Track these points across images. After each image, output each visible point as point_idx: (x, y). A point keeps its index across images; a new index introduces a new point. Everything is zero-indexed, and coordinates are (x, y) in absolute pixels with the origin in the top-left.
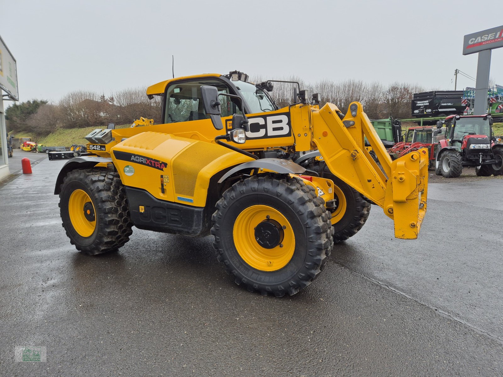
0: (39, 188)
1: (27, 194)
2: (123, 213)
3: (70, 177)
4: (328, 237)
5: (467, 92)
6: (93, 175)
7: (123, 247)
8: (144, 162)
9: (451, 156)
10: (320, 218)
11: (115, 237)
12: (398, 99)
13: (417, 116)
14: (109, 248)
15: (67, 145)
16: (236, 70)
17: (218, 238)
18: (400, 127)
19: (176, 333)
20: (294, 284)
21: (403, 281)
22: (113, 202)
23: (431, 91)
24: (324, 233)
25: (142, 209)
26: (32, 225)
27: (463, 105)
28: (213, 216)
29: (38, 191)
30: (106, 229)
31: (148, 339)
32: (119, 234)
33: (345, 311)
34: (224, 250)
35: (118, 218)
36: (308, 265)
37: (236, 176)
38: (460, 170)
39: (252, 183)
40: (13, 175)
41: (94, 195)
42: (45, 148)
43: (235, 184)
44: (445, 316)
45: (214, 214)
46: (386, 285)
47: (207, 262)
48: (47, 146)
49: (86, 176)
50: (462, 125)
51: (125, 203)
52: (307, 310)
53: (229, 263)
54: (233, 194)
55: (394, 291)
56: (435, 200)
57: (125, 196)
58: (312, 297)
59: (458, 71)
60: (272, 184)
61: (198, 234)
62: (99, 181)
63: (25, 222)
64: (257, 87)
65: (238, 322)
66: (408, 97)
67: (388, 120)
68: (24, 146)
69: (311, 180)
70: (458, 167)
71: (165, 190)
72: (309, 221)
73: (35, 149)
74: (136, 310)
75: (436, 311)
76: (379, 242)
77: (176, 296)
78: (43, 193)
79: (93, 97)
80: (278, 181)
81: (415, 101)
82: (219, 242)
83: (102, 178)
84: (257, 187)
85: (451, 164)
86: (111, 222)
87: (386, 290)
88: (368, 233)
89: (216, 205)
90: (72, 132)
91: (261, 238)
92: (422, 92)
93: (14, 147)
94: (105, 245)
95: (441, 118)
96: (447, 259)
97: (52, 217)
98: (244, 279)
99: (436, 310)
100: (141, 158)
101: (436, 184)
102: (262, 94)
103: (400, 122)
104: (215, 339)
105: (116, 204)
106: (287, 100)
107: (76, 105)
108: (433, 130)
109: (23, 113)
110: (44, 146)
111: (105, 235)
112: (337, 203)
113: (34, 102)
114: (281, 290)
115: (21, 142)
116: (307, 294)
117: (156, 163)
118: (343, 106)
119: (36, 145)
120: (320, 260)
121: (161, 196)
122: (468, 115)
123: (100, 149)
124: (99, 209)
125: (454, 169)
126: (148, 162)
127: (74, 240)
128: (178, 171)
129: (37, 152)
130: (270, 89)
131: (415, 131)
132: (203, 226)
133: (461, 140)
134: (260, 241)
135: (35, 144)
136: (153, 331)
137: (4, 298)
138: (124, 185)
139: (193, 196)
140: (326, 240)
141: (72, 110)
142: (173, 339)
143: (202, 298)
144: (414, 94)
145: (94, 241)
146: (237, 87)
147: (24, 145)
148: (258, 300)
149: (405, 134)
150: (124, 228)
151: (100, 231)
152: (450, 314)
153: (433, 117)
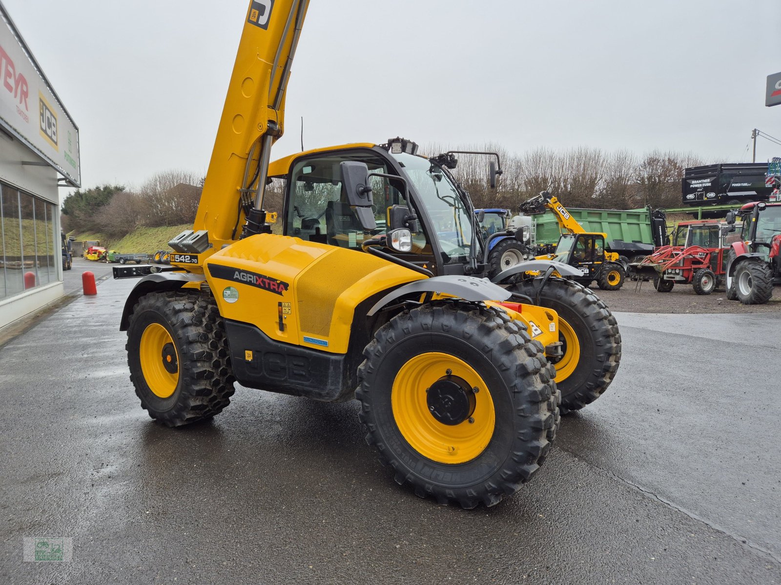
0: (104, 316)
1: (86, 325)
2: (221, 360)
3: (142, 305)
4: (550, 409)
5: (774, 164)
6: (176, 300)
7: (221, 413)
8: (253, 282)
9: (753, 269)
10: (538, 375)
11: (207, 399)
12: (659, 177)
13: (692, 204)
14: (198, 416)
15: (151, 252)
16: (398, 137)
17: (367, 405)
18: (664, 222)
19: (296, 568)
20: (494, 488)
21: (683, 486)
22: (205, 343)
23: (715, 163)
24: (544, 401)
25: (249, 356)
26: (88, 376)
27: (768, 185)
28: (360, 369)
29: (103, 322)
30: (193, 386)
31: (249, 577)
32: (214, 394)
33: (582, 538)
34: (376, 426)
35: (213, 369)
36: (518, 455)
37: (397, 303)
38: (768, 291)
39: (423, 316)
40: (70, 297)
41: (176, 332)
42: (119, 256)
43: (395, 317)
44: (761, 554)
45: (361, 366)
46: (652, 493)
47: (350, 442)
48: (121, 253)
49: (167, 303)
50: (769, 218)
51: (223, 345)
52: (516, 534)
53: (384, 448)
54: (392, 334)
55: (667, 504)
56: (729, 343)
57: (224, 335)
58: (523, 511)
59: (757, 132)
60: (456, 319)
61: (336, 397)
62: (185, 310)
63: (78, 370)
64: (431, 162)
65: (399, 553)
66: (676, 173)
67: (644, 210)
68: (88, 253)
69: (519, 310)
70: (765, 287)
71: (284, 326)
72: (517, 381)
73: (105, 258)
74: (233, 523)
75: (743, 545)
76: (637, 414)
77: (298, 500)
78: (109, 325)
79: (190, 180)
80: (465, 313)
81: (688, 181)
82: (368, 412)
83: (188, 306)
84: (430, 323)
85: (754, 282)
86: (201, 375)
87: (653, 501)
88: (617, 399)
89: (364, 351)
90: (157, 232)
91: (438, 406)
92: (699, 166)
93: (75, 254)
94: (191, 412)
95: (732, 207)
96: (758, 448)
97: (119, 364)
98: (409, 475)
99: (744, 542)
100: (249, 275)
101: (729, 314)
102: (440, 172)
103: (663, 213)
104: (359, 582)
105: (210, 347)
106: (481, 180)
107: (165, 193)
108: (720, 226)
109: (89, 204)
110: (117, 254)
111: (191, 395)
112: (564, 348)
113: (106, 188)
114: (471, 497)
115: (85, 247)
116: (516, 505)
117: (272, 283)
118: (569, 190)
119: (107, 252)
120: (538, 448)
121: (279, 335)
122: (776, 201)
123: (189, 261)
124: (185, 355)
125: (757, 291)
126: (260, 281)
127: (147, 403)
128: (305, 296)
129: (107, 262)
130: (452, 164)
131: (689, 228)
132: (343, 384)
133: (769, 243)
134: (436, 412)
135: (105, 250)
136: (259, 562)
137: (33, 496)
138: (222, 318)
139: (328, 336)
140: (548, 414)
141: (159, 200)
142: (290, 578)
143: (340, 506)
144: (687, 170)
145: (175, 405)
146: (399, 163)
147: (89, 251)
148: (433, 512)
149: (672, 233)
150: (221, 385)
151: (184, 388)
152: (769, 552)
153: (718, 204)
